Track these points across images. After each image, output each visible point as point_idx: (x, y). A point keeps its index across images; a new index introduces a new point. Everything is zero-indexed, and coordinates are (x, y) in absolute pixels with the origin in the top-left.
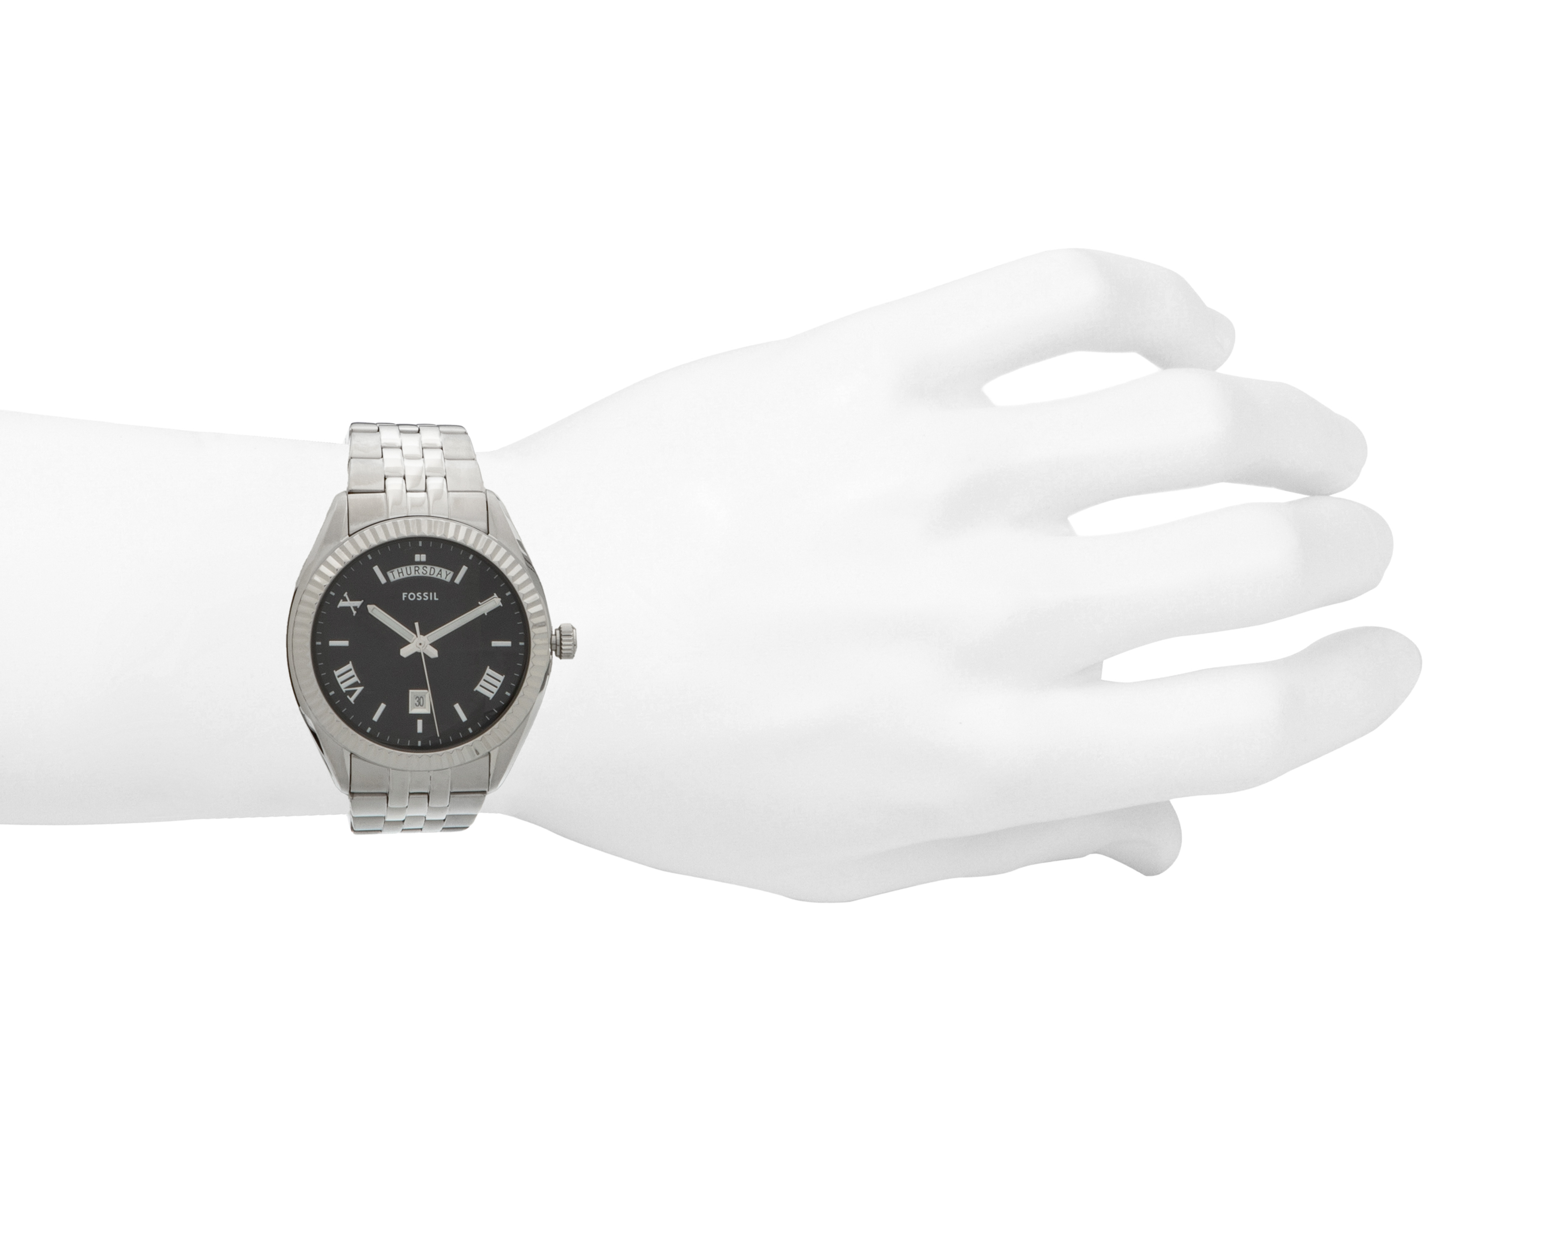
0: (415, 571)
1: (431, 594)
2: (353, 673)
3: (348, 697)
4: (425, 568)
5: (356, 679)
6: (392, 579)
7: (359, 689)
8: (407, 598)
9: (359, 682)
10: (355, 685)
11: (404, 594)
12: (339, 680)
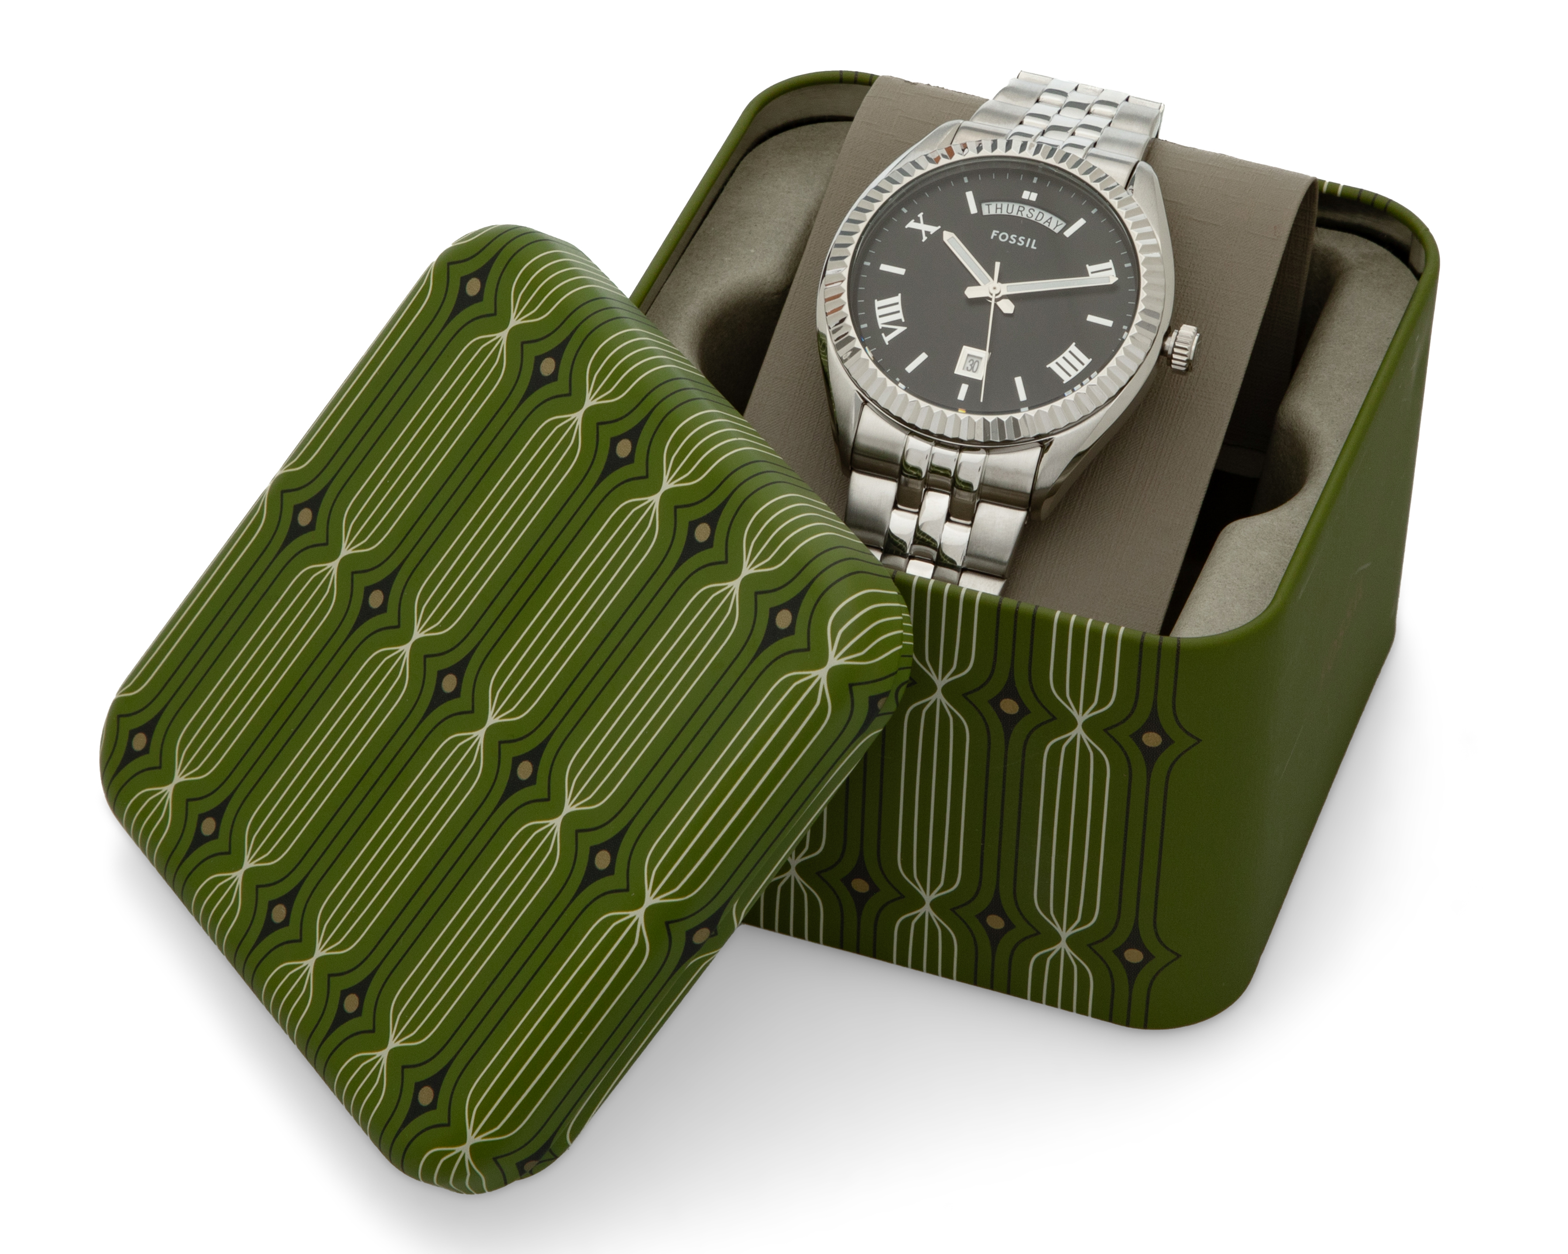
0: (1019, 210)
1: (1029, 240)
2: (899, 307)
3: (883, 335)
4: (1031, 211)
5: (900, 316)
6: (985, 212)
7: (900, 329)
8: (996, 238)
9: (903, 321)
10: (898, 323)
11: (994, 231)
12: (879, 312)
